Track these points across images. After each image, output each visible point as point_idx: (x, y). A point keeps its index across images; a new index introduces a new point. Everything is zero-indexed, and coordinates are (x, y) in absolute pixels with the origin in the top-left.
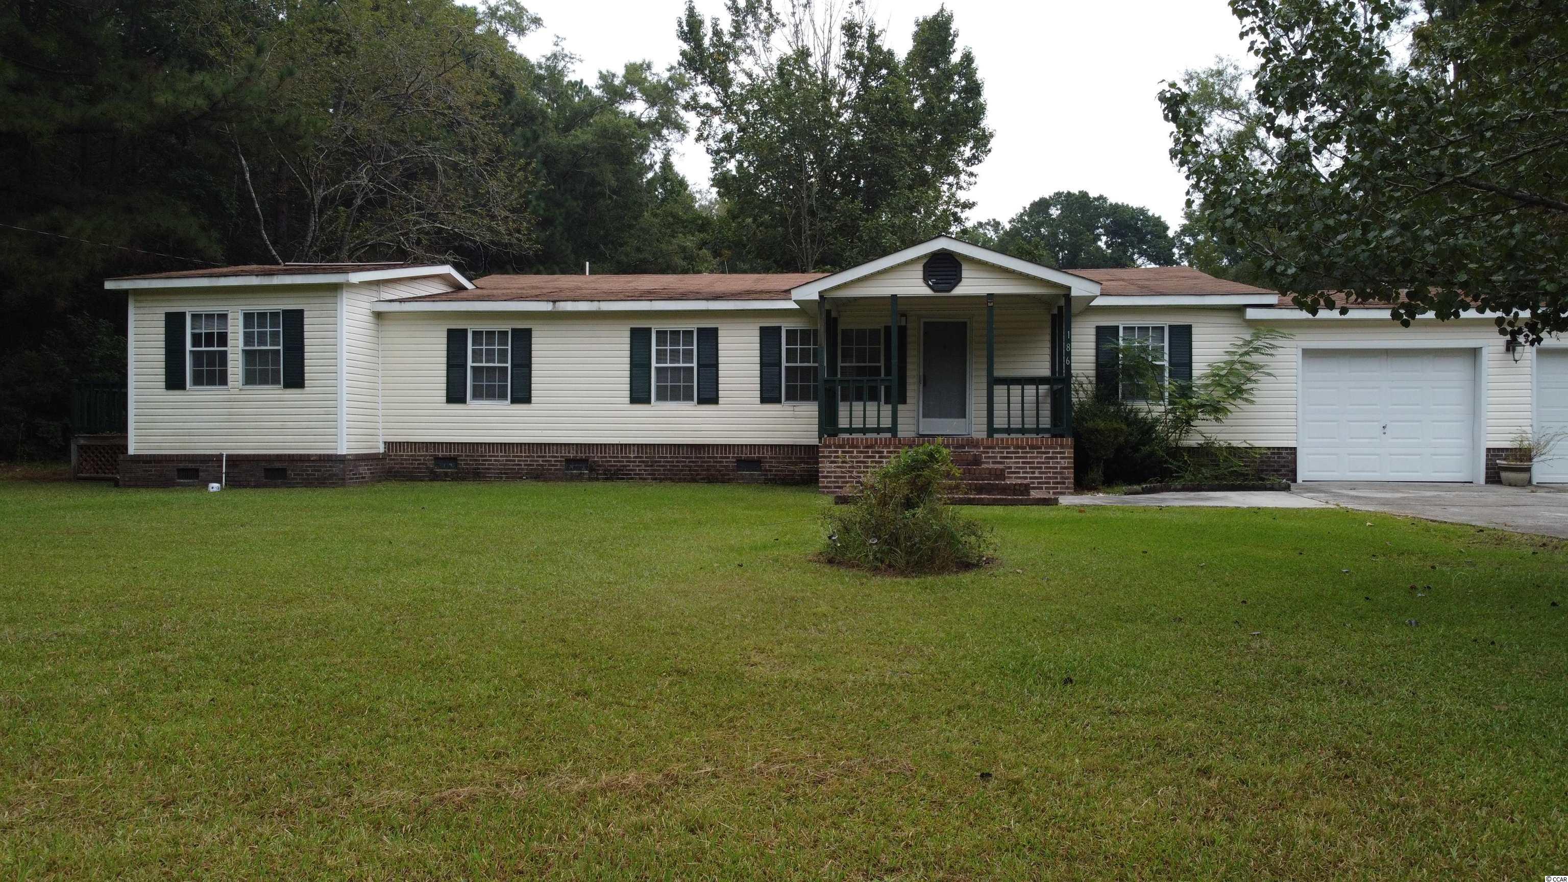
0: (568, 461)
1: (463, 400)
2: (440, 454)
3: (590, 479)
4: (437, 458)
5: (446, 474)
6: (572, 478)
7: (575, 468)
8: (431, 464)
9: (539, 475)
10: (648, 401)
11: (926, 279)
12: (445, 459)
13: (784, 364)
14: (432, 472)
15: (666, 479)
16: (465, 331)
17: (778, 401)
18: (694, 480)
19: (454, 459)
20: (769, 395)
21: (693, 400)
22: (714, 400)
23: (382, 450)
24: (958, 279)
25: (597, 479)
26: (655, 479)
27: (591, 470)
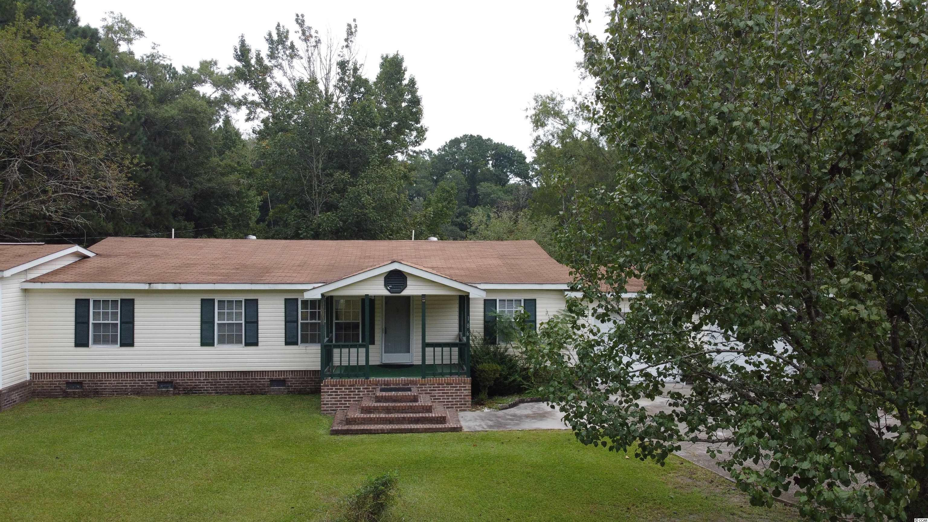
0: (159, 383)
1: (86, 345)
2: (70, 380)
3: (174, 394)
4: (68, 383)
5: (74, 393)
6: (162, 394)
7: (164, 387)
8: (64, 387)
9: (139, 392)
10: (212, 344)
11: (386, 285)
12: (73, 383)
13: (300, 321)
14: (64, 392)
15: (225, 393)
16: (88, 300)
17: (296, 343)
18: (242, 393)
19: (80, 383)
20: (290, 340)
21: (241, 343)
22: (255, 343)
23: (28, 378)
24: (405, 286)
25: (179, 394)
26: (217, 393)
27: (175, 388)
